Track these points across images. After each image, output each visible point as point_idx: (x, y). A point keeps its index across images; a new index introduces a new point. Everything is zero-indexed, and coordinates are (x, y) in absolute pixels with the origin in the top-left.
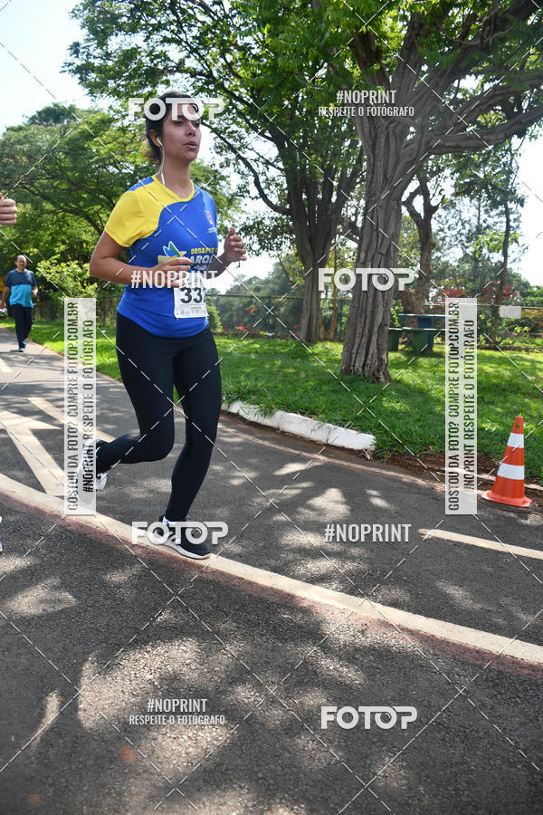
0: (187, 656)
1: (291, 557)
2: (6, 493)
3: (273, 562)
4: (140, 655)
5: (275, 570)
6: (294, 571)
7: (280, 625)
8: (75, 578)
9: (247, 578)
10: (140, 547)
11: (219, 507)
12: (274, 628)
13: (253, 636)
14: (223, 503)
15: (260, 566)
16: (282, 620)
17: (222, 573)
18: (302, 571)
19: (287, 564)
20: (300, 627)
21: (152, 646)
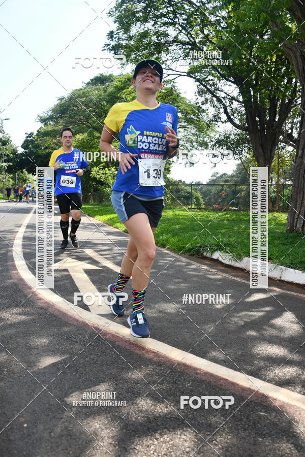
0: (186, 444)
1: (262, 364)
2: (64, 311)
3: (249, 368)
4: (151, 442)
5: (251, 374)
6: (265, 375)
7: (258, 422)
8: (106, 375)
9: (230, 379)
10: (153, 352)
11: (207, 324)
12: (254, 423)
13: (238, 430)
14: (210, 321)
15: (239, 370)
16: (260, 417)
17: (212, 375)
18: (272, 375)
19: (259, 369)
20: (275, 424)
21: (160, 434)
